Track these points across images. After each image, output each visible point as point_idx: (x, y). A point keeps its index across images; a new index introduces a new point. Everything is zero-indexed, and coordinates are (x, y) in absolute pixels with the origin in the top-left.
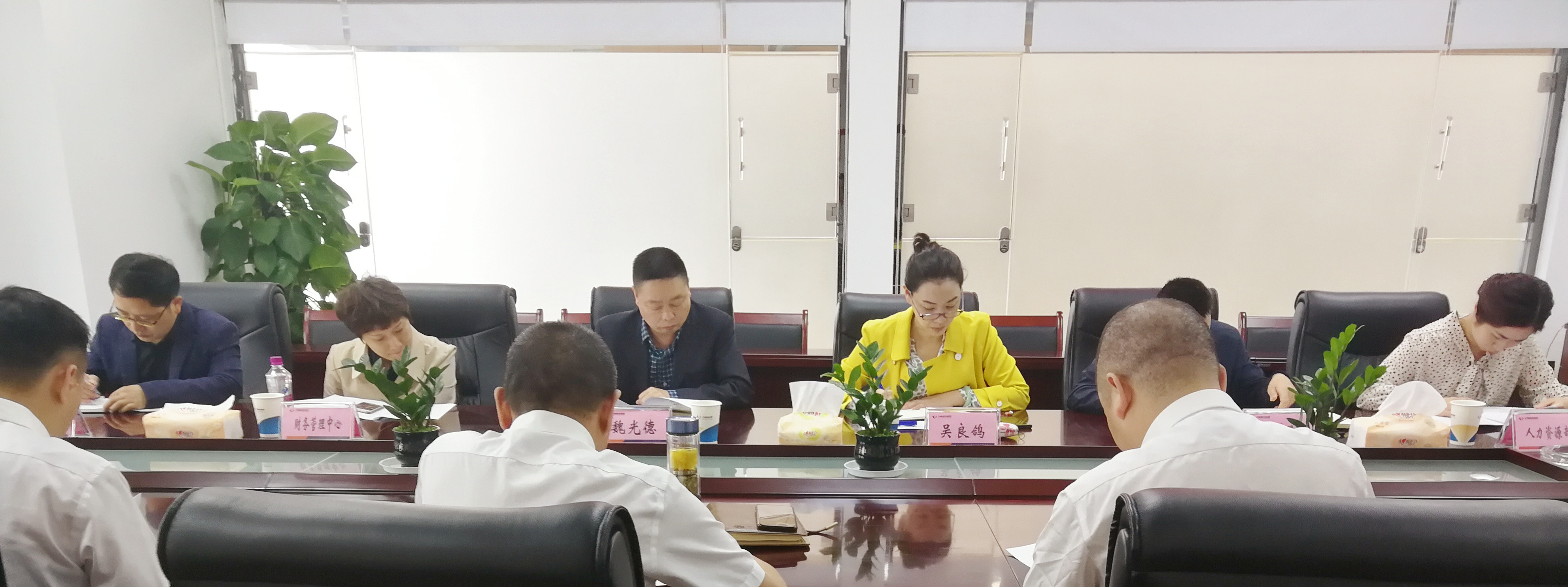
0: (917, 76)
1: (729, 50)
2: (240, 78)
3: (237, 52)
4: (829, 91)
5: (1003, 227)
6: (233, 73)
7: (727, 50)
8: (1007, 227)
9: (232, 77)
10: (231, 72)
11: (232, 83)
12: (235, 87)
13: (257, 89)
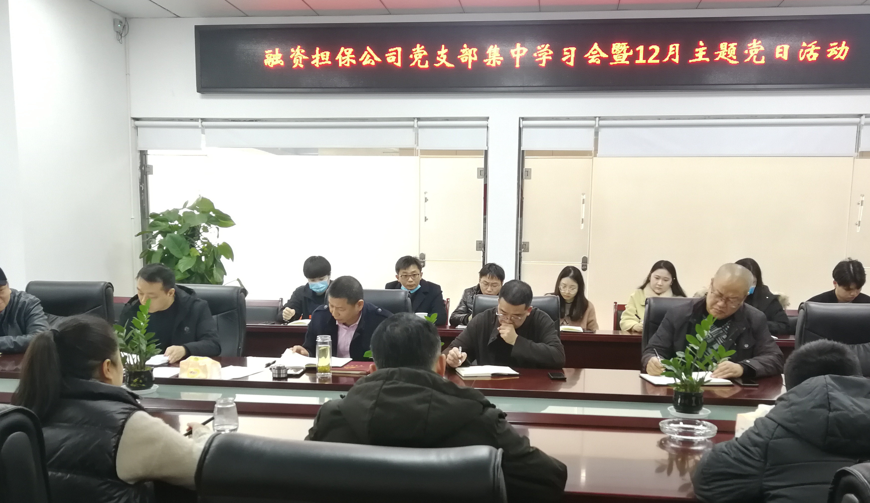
0: (531, 169)
1: (420, 155)
2: (143, 168)
3: (143, 154)
4: (478, 178)
5: (584, 256)
6: (139, 166)
7: (419, 155)
8: (586, 256)
9: (139, 168)
10: (139, 165)
11: (138, 171)
12: (140, 173)
13: (152, 174)
